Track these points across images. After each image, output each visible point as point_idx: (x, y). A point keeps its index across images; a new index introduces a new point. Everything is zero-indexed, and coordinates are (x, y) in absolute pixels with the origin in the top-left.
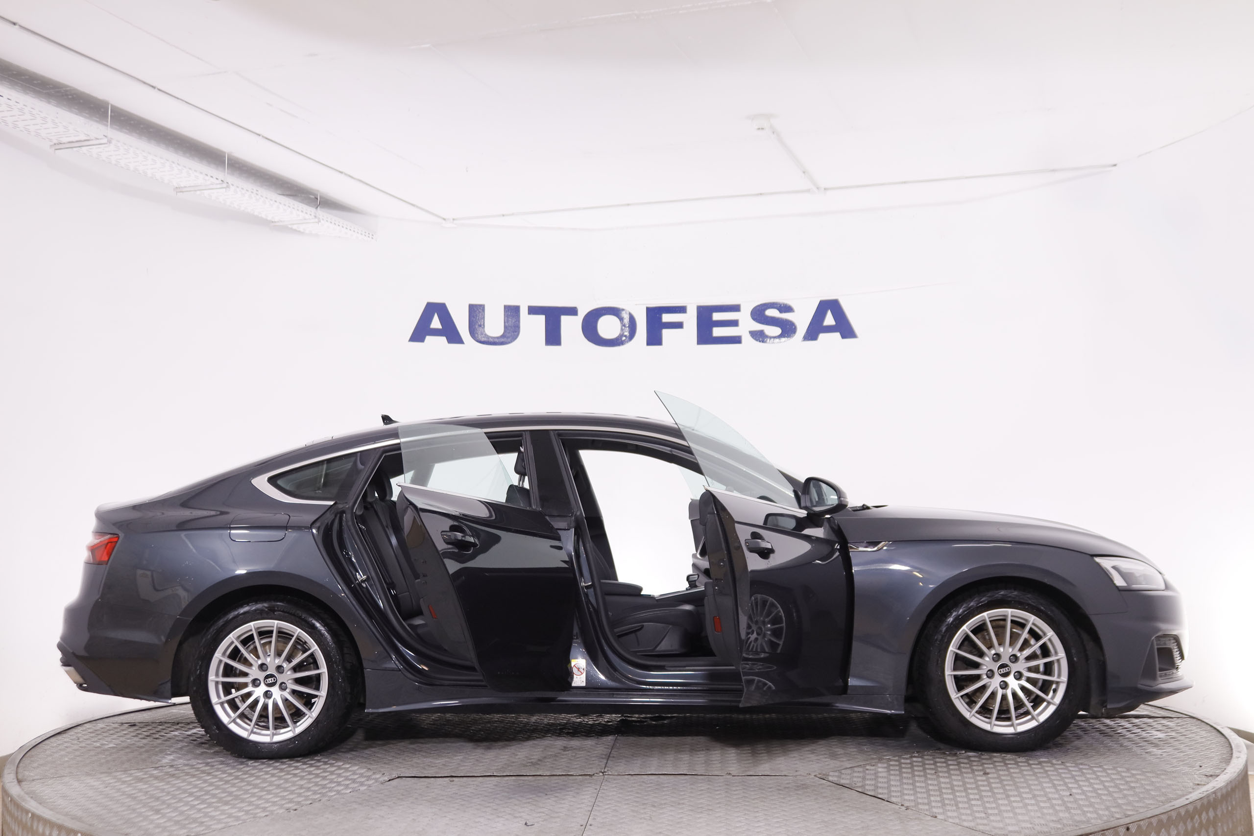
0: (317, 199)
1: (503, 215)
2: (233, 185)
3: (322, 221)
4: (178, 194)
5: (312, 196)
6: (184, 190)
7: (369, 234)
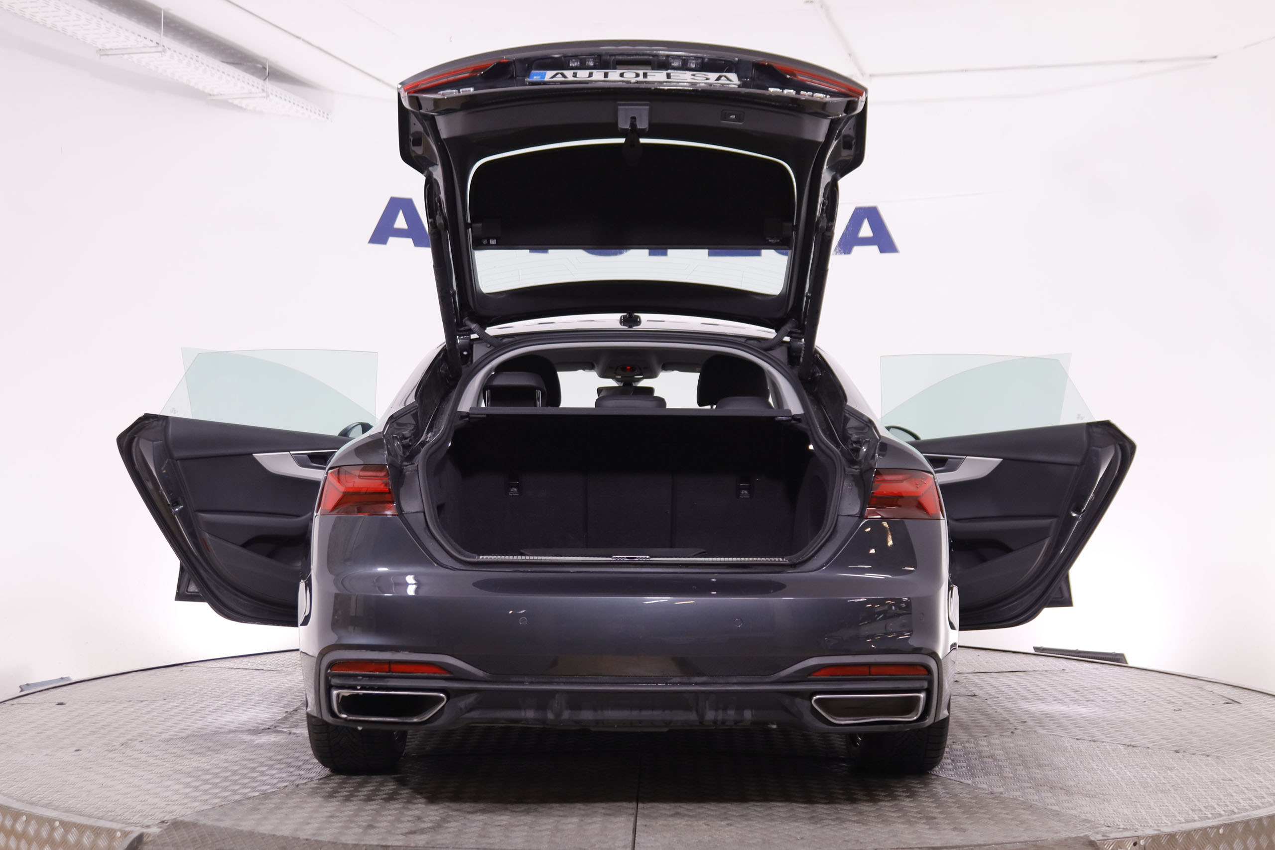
0: (266, 69)
2: (169, 49)
3: (271, 96)
4: (102, 57)
5: (260, 66)
6: (110, 52)
7: (323, 113)
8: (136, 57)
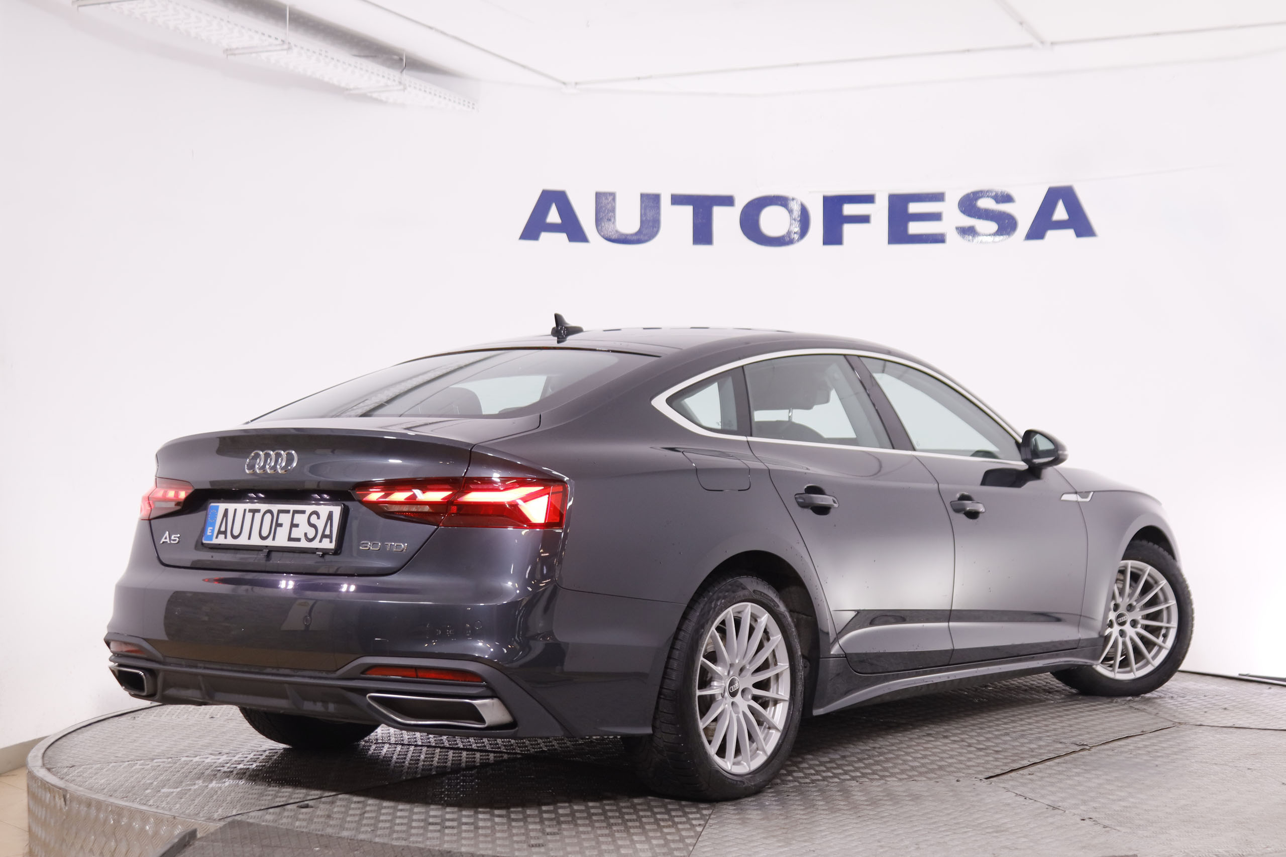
0: (401, 60)
1: (639, 78)
2: (295, 46)
3: (408, 87)
4: (229, 57)
5: (396, 57)
6: (237, 52)
7: (469, 103)
8: (264, 56)
